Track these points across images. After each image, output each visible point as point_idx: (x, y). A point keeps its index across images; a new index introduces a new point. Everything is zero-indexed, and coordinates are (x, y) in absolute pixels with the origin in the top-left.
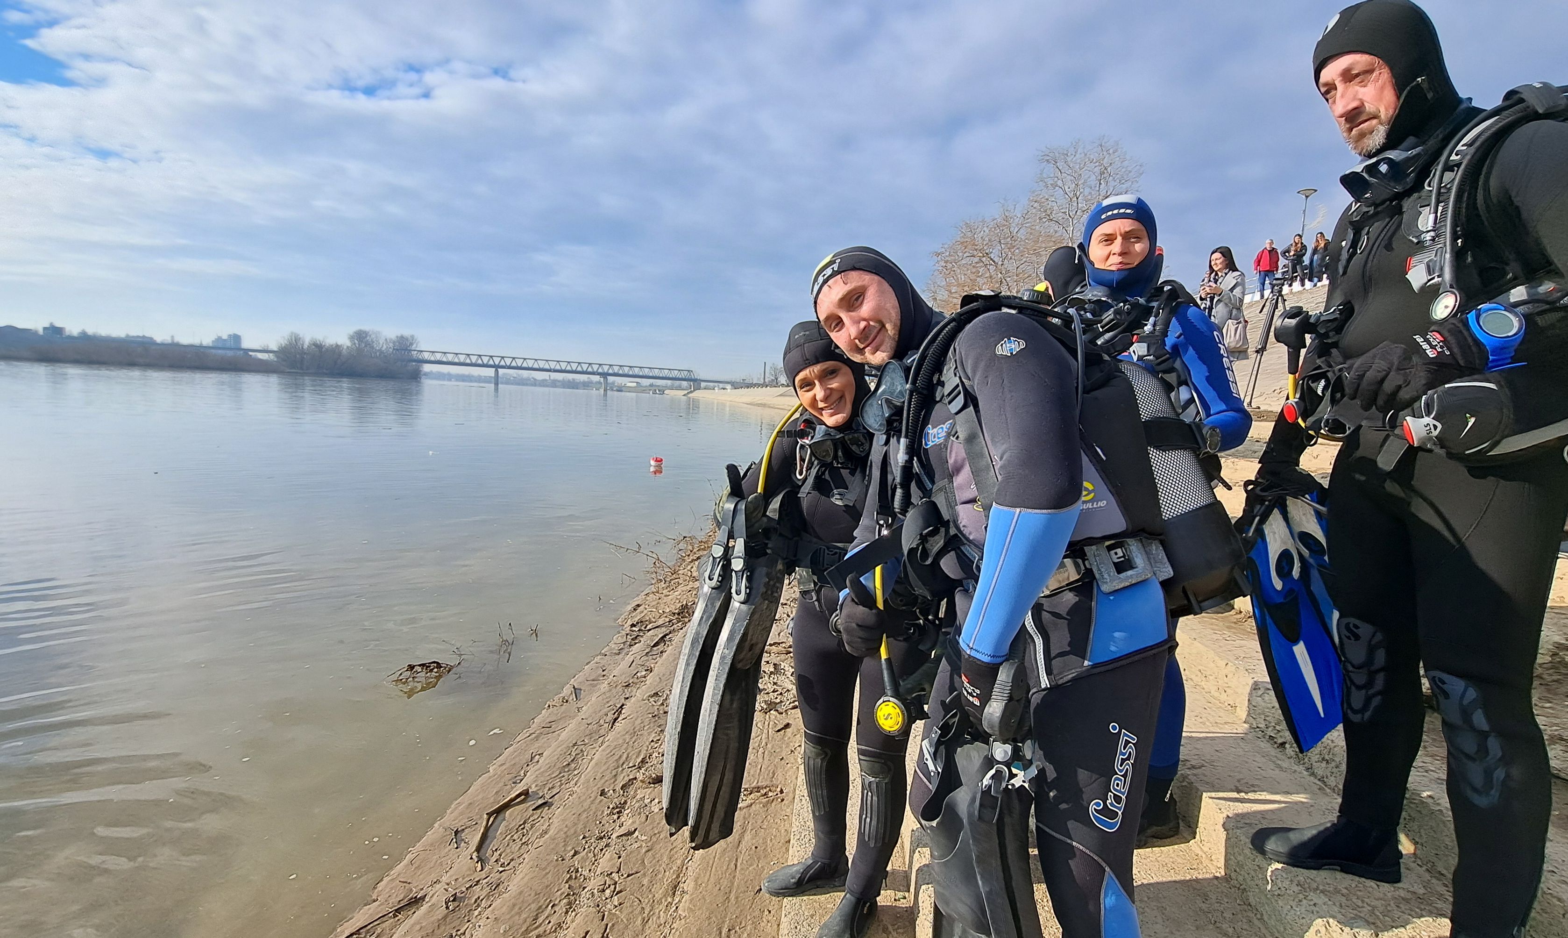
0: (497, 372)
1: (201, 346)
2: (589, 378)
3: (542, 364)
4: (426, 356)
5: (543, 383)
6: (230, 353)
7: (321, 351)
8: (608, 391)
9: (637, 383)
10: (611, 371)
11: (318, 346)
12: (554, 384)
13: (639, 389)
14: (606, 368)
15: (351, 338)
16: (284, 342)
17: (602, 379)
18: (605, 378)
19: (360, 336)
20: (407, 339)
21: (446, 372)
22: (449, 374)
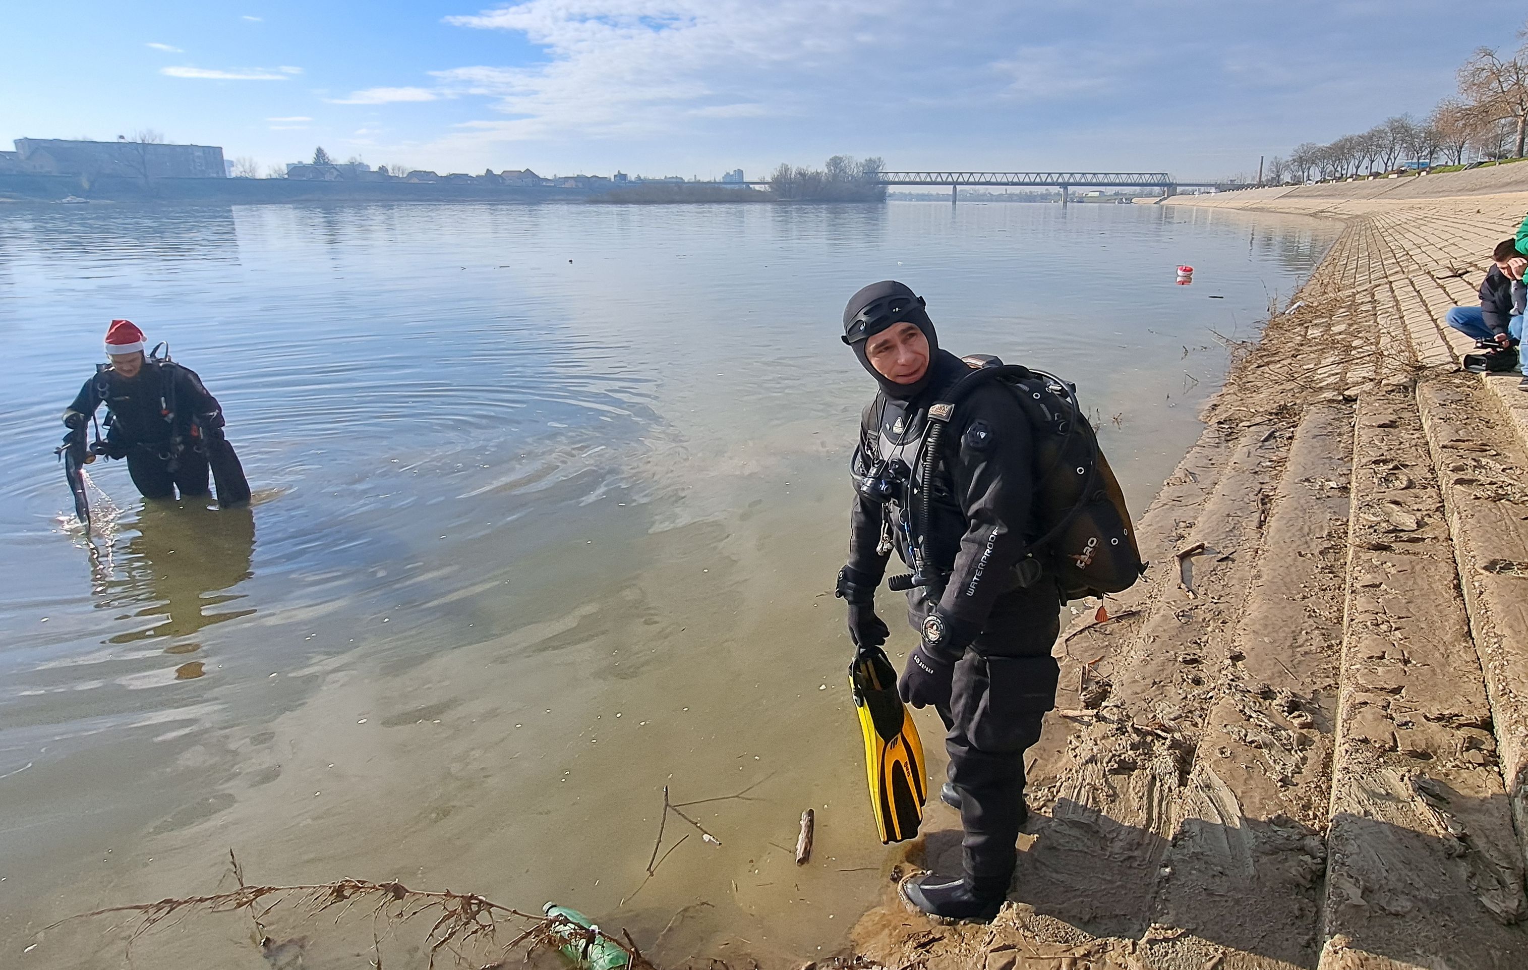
0: (955, 188)
1: (715, 182)
2: (1047, 190)
3: (999, 178)
4: (891, 177)
5: (999, 198)
6: (737, 187)
7: (804, 179)
8: (1068, 203)
9: (1100, 191)
10: (1072, 180)
11: (802, 174)
12: (1011, 198)
13: (1103, 199)
14: (1066, 177)
15: (828, 165)
16: (776, 174)
17: (1062, 190)
18: (1066, 189)
19: (835, 162)
20: (875, 162)
21: (907, 192)
22: (910, 194)
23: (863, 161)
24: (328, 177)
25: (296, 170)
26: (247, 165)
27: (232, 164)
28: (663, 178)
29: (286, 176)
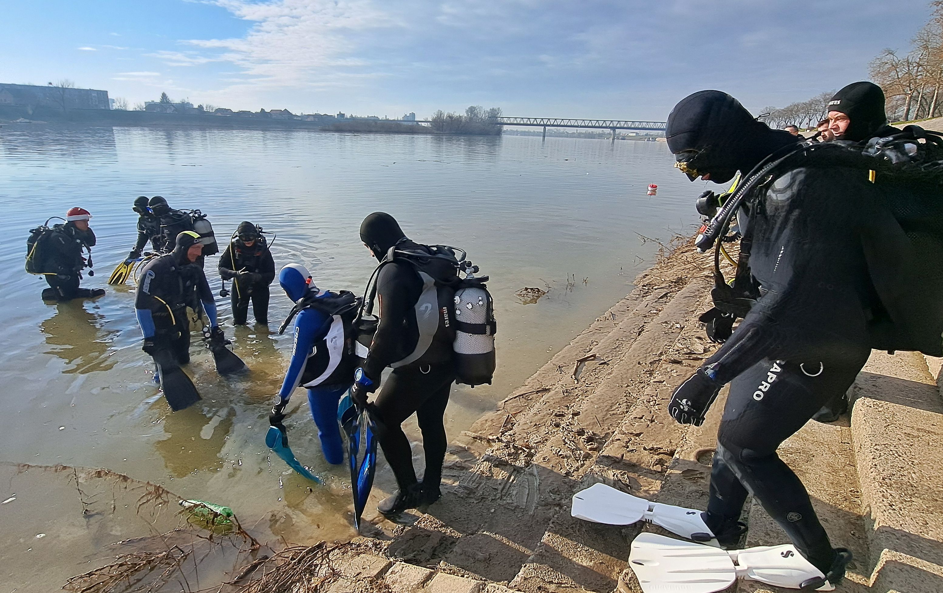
0: (545, 129)
1: (398, 121)
2: (602, 131)
3: (573, 123)
4: (505, 120)
5: (572, 135)
6: (410, 124)
7: (452, 121)
8: (615, 140)
9: (636, 133)
10: (618, 126)
11: (451, 117)
12: (579, 135)
13: (638, 138)
14: (615, 124)
15: (467, 112)
16: (435, 116)
17: (612, 131)
18: (614, 131)
19: (472, 110)
20: (496, 111)
21: (515, 130)
22: (517, 131)
23: (489, 110)
24: (169, 111)
25: (150, 106)
26: (122, 103)
27: (113, 101)
28: (366, 117)
29: (144, 110)
